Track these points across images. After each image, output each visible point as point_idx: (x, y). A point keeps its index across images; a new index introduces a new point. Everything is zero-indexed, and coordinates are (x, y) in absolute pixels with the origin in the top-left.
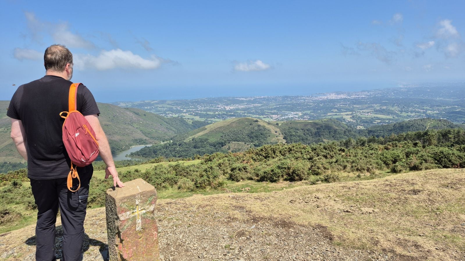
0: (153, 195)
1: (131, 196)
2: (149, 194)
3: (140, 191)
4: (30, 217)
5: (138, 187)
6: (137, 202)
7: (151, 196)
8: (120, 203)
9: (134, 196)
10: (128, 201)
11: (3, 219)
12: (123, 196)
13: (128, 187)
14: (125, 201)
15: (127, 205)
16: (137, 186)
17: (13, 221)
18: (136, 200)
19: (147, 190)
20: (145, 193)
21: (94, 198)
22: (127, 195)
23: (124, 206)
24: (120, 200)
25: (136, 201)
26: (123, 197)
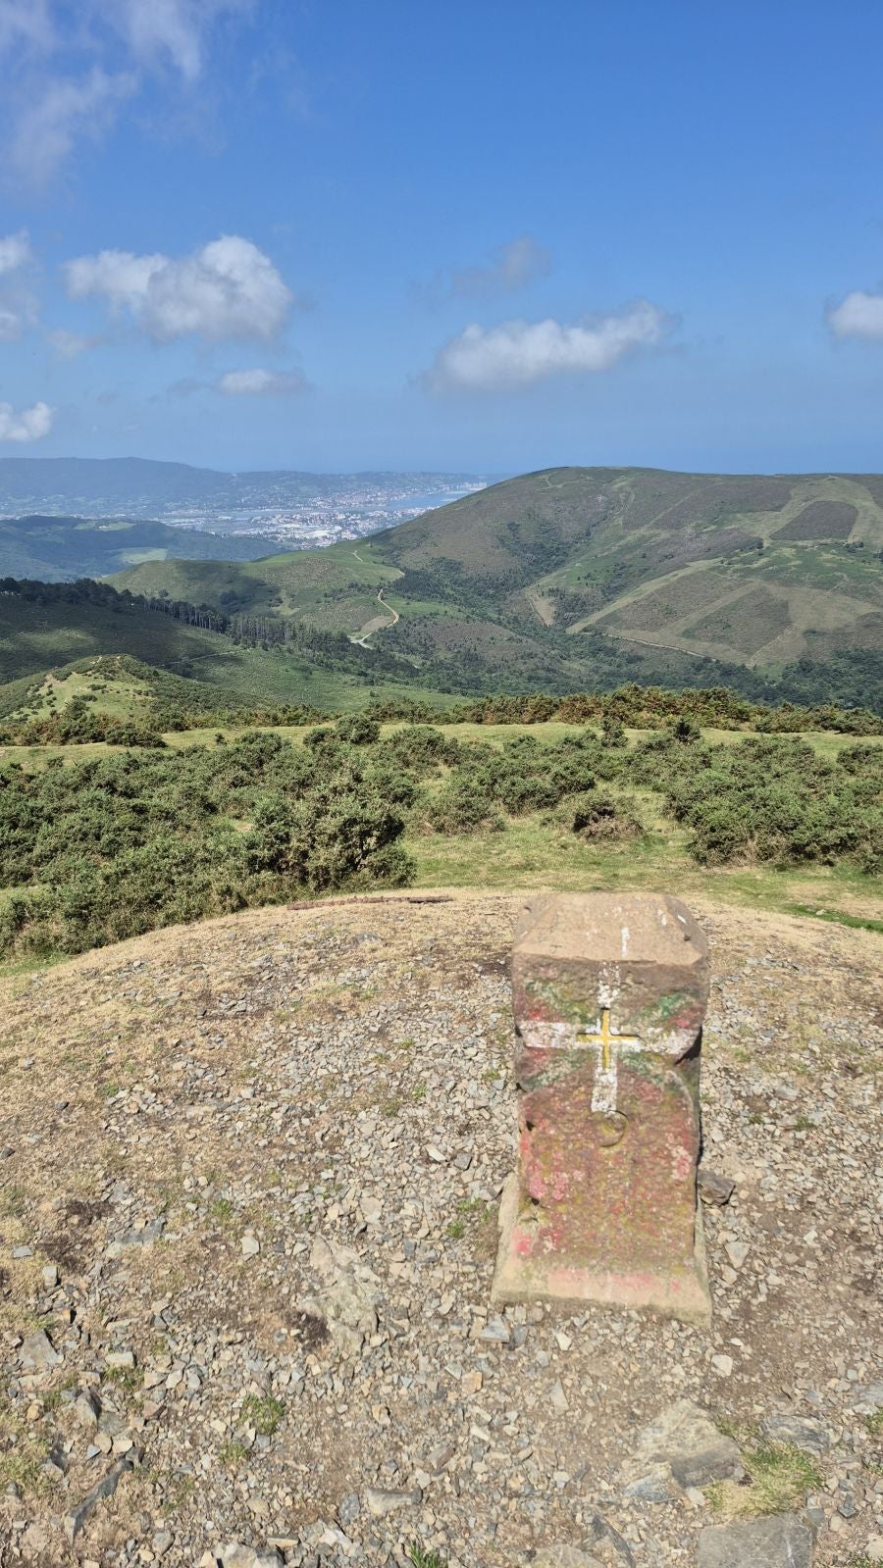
0: (685, 990)
1: (579, 963)
2: (666, 982)
3: (625, 954)
4: (662, 841)
5: (625, 932)
6: (605, 995)
7: (675, 991)
8: (526, 976)
9: (594, 967)
10: (565, 978)
11: (596, 825)
12: (544, 950)
13: (586, 917)
14: (551, 973)
15: (559, 996)
16: (621, 927)
17: (617, 839)
18: (602, 988)
19: (660, 962)
20: (646, 970)
21: (851, 837)
22: (561, 954)
23: (545, 995)
24: (527, 962)
25: (598, 989)
26: (544, 957)
